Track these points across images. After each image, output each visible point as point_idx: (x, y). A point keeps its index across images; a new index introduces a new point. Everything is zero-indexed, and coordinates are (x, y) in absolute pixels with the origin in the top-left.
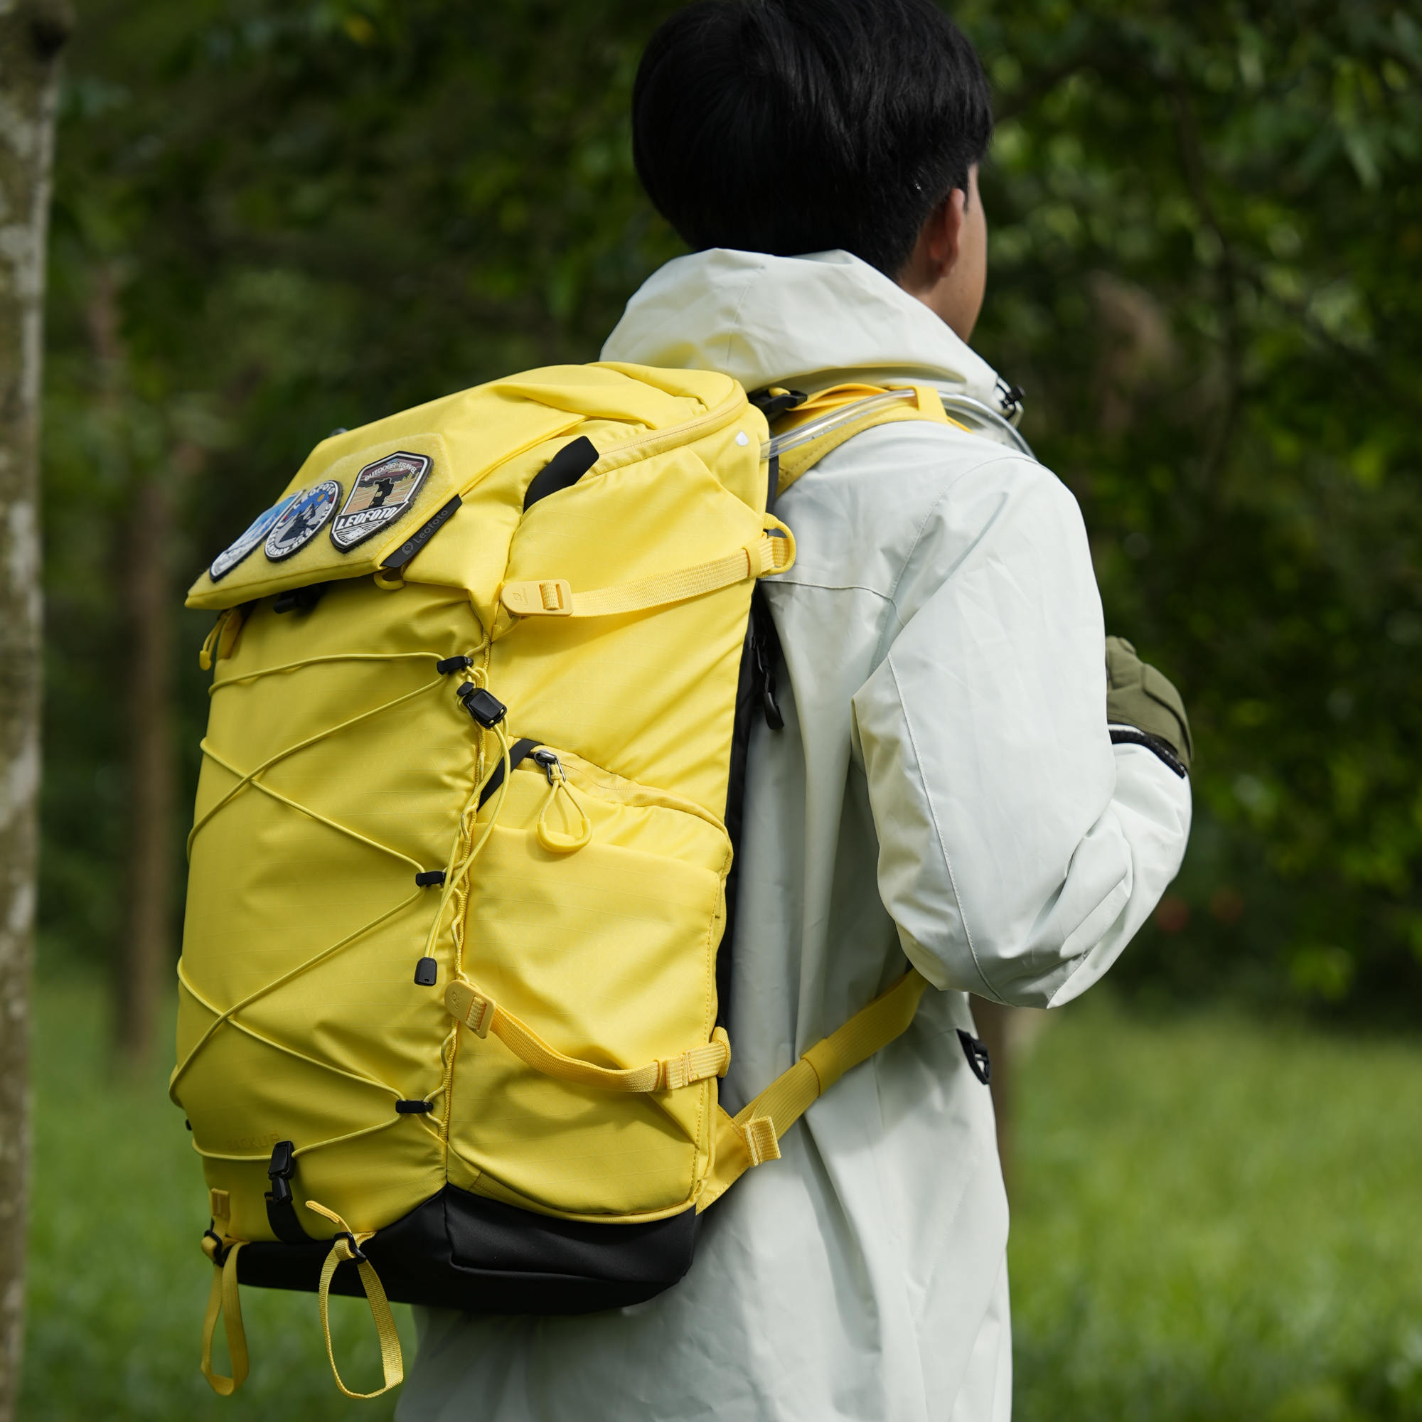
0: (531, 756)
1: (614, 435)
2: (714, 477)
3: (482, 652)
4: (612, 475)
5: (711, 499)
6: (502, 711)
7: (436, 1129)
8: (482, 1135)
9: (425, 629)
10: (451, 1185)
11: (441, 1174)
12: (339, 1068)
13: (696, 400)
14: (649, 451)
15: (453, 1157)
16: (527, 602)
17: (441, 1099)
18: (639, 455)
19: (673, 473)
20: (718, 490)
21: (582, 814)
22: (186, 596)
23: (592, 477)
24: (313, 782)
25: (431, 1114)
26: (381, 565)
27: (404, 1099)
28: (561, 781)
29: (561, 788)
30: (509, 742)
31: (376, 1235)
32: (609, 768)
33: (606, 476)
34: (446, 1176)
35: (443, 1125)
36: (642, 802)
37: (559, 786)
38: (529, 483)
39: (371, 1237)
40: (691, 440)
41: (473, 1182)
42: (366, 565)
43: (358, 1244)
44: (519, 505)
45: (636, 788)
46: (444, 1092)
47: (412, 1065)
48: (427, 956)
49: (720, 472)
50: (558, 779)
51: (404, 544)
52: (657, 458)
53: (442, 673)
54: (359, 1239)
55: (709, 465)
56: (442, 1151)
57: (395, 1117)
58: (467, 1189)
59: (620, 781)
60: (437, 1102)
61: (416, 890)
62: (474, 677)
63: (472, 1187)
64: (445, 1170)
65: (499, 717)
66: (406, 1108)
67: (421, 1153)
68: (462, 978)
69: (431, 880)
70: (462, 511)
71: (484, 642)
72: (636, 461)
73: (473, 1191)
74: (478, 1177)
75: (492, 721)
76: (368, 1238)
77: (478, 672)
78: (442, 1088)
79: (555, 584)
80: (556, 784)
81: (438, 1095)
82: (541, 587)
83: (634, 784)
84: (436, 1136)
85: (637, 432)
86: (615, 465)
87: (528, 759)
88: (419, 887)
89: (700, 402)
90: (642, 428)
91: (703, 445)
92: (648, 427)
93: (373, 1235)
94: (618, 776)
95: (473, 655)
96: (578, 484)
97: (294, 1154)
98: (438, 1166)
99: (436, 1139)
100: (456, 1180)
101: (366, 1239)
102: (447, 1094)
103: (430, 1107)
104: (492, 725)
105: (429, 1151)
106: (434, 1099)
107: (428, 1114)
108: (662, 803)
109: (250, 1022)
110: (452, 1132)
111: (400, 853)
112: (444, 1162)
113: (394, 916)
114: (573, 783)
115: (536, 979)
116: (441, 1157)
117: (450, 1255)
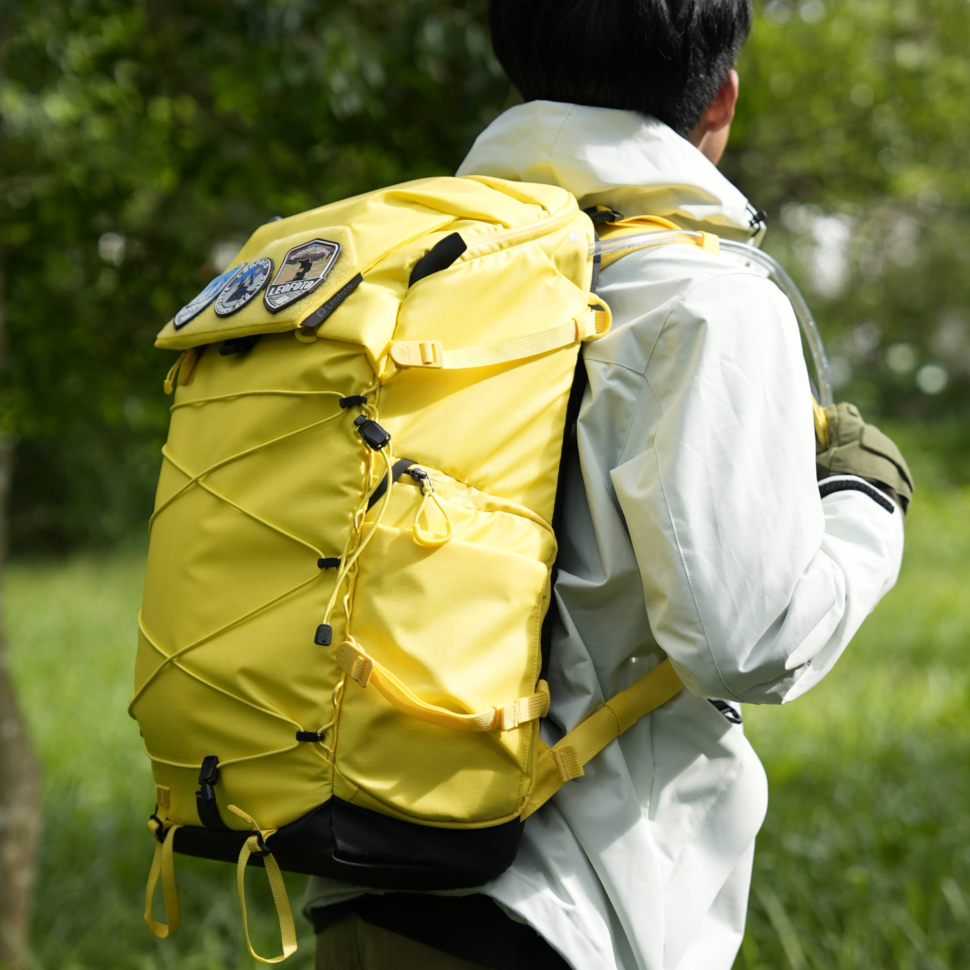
0: (407, 472)
1: (479, 232)
2: (552, 265)
3: (374, 392)
4: (476, 261)
5: (550, 281)
6: (388, 438)
7: (325, 753)
8: (361, 758)
9: (333, 373)
10: (336, 797)
11: (329, 788)
12: (254, 704)
13: (540, 207)
14: (505, 244)
15: (338, 776)
16: (409, 357)
17: (330, 732)
18: (497, 248)
19: (524, 261)
20: (554, 274)
21: (446, 517)
22: (156, 339)
23: (461, 263)
24: (243, 485)
25: (323, 742)
26: (300, 325)
27: (302, 730)
28: (431, 492)
29: (430, 497)
30: (392, 461)
31: (277, 831)
32: (466, 482)
33: (472, 263)
34: (332, 790)
35: (331, 751)
36: (490, 508)
37: (429, 496)
38: (414, 266)
39: (274, 833)
40: (536, 237)
41: (351, 796)
42: (289, 324)
43: (265, 840)
44: (406, 282)
45: (486, 497)
46: (333, 726)
47: (310, 704)
48: (324, 623)
49: (557, 262)
50: (428, 491)
51: (318, 310)
52: (511, 249)
53: (343, 407)
54: (265, 834)
55: (549, 256)
56: (331, 771)
57: (295, 743)
58: (347, 800)
59: (475, 491)
60: (328, 734)
61: (317, 571)
62: (367, 411)
63: (351, 799)
64: (331, 785)
65: (385, 443)
66: (305, 737)
67: (314, 772)
68: (349, 640)
69: (330, 564)
70: (362, 285)
71: (376, 385)
72: (494, 251)
73: (352, 802)
74: (357, 792)
75: (380, 446)
76: (272, 834)
77: (371, 408)
78: (331, 723)
79: (431, 344)
80: (427, 494)
81: (328, 728)
82: (421, 346)
83: (484, 494)
84: (326, 759)
85: (496, 230)
86: (478, 254)
87: (405, 474)
88: (320, 569)
89: (543, 208)
90: (500, 227)
91: (543, 241)
92: (505, 227)
93: (276, 831)
94: (473, 488)
95: (367, 394)
96: (451, 268)
97: (218, 766)
98: (326, 783)
99: (326, 762)
100: (339, 793)
101: (270, 834)
102: (335, 728)
103: (322, 737)
104: (380, 449)
105: (320, 770)
106: (325, 731)
107: (321, 743)
108: (506, 509)
109: (190, 664)
110: (338, 757)
111: (307, 542)
112: (331, 779)
113: (300, 590)
114: (439, 493)
115: (406, 641)
116: (329, 776)
117: (333, 849)
